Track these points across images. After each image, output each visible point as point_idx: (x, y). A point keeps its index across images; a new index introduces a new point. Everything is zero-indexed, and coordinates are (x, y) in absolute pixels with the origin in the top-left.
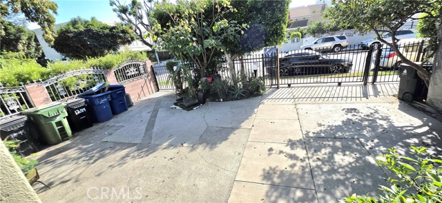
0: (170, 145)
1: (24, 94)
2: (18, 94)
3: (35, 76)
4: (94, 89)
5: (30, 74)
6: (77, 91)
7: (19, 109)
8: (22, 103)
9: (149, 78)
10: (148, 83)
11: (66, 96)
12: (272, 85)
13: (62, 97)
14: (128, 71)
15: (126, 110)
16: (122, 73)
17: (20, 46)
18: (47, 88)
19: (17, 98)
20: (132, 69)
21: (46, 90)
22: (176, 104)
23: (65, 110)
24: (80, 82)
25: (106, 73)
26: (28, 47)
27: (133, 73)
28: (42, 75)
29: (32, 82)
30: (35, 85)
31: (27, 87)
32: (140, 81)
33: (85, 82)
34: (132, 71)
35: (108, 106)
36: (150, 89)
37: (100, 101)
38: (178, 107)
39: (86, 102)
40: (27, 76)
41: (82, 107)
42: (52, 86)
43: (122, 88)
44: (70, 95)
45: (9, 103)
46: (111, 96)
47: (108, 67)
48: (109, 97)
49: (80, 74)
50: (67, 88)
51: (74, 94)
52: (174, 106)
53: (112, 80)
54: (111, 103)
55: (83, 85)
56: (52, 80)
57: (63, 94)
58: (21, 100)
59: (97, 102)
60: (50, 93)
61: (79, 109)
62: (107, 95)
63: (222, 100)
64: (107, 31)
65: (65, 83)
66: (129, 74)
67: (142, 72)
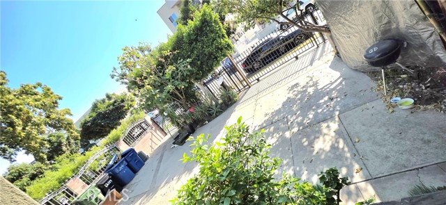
0: (166, 183)
1: (67, 190)
2: (64, 192)
3: (69, 174)
4: (111, 163)
5: (65, 175)
6: (102, 169)
7: (69, 202)
8: (69, 197)
9: (154, 129)
10: (154, 133)
11: (96, 176)
12: (244, 87)
13: (94, 179)
14: (134, 133)
15: (143, 164)
16: (130, 138)
17: (64, 148)
18: (81, 178)
19: (64, 195)
20: (136, 130)
21: (80, 180)
22: (174, 143)
23: (97, 189)
24: (101, 162)
25: (117, 145)
26: (69, 145)
27: (138, 133)
28: (73, 171)
29: (69, 179)
30: (71, 180)
31: (67, 184)
32: (147, 135)
33: (105, 160)
34: (137, 131)
35: (127, 169)
36: (158, 137)
37: (119, 169)
38: (176, 145)
39: (110, 175)
40: (63, 178)
41: (109, 180)
42: (83, 175)
43: (132, 151)
44: (99, 174)
45: (61, 201)
46: (126, 161)
47: (117, 140)
48: (125, 162)
49: (98, 156)
50: (94, 171)
51: (101, 172)
52: (173, 146)
53: (124, 148)
54: (129, 166)
55: (104, 163)
56: (82, 171)
57: (93, 176)
58: (67, 195)
59: (117, 171)
60: (84, 181)
61: (106, 182)
62: (122, 162)
63: (207, 122)
64: (111, 107)
65: (91, 168)
66: (136, 135)
67: (146, 127)
